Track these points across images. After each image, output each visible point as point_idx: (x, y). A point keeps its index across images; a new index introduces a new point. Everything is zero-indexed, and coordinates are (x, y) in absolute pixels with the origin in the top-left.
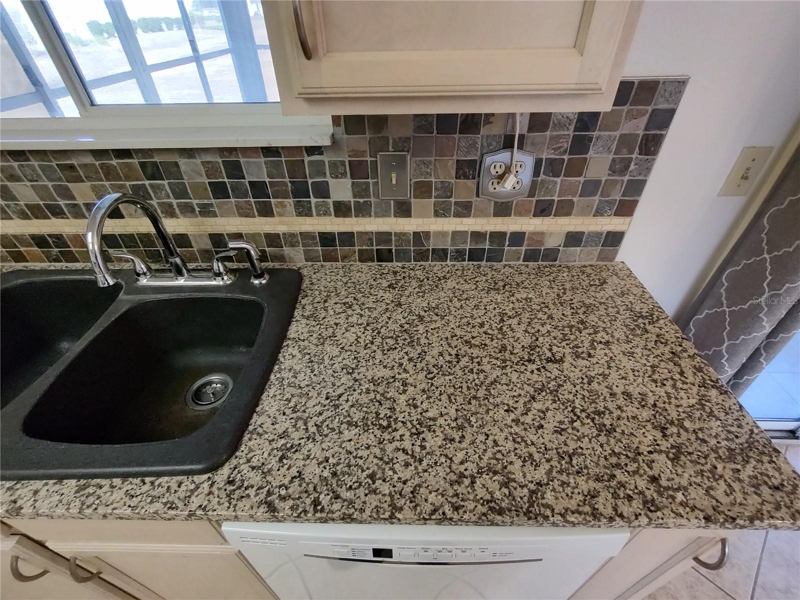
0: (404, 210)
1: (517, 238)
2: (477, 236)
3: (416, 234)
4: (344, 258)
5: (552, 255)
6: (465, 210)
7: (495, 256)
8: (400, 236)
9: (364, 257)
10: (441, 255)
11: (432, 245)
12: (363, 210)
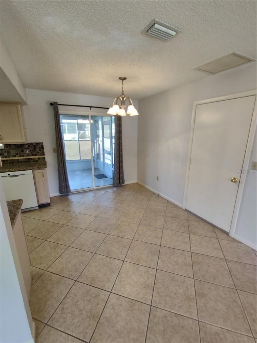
0: (15, 156)
1: (31, 159)
2: (26, 159)
3: (17, 159)
4: (7, 163)
5: (37, 161)
6: (23, 156)
7: (29, 162)
8: (15, 160)
9: (10, 163)
10: (22, 162)
11: (20, 160)
12: (9, 157)
